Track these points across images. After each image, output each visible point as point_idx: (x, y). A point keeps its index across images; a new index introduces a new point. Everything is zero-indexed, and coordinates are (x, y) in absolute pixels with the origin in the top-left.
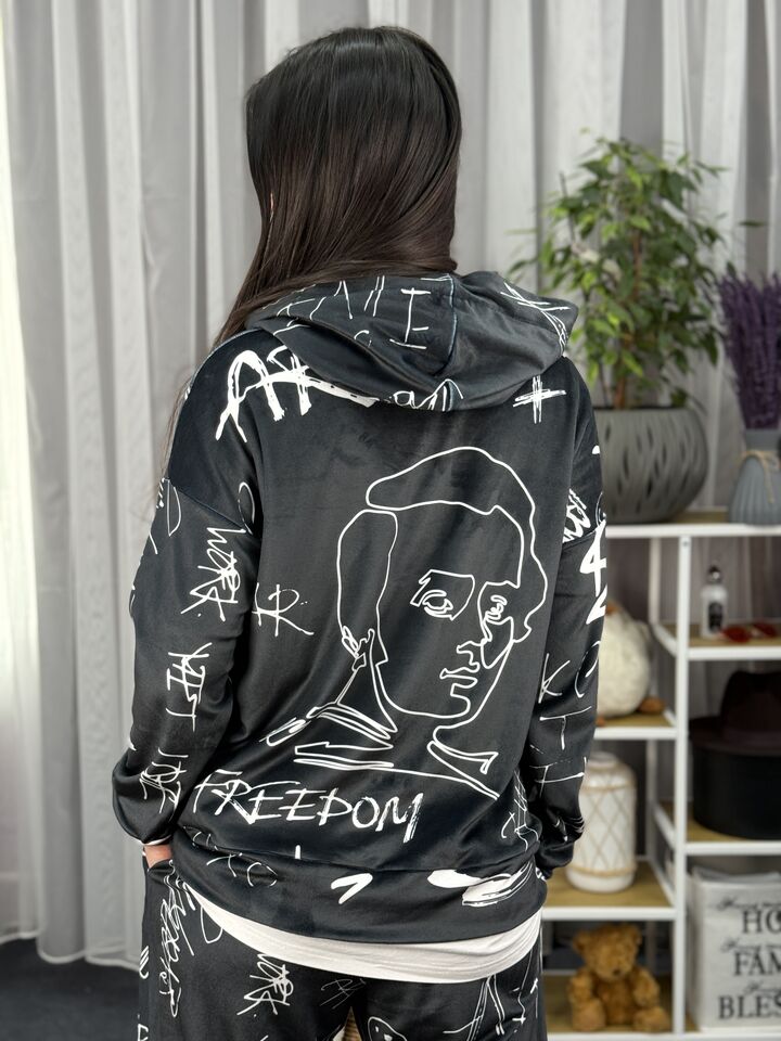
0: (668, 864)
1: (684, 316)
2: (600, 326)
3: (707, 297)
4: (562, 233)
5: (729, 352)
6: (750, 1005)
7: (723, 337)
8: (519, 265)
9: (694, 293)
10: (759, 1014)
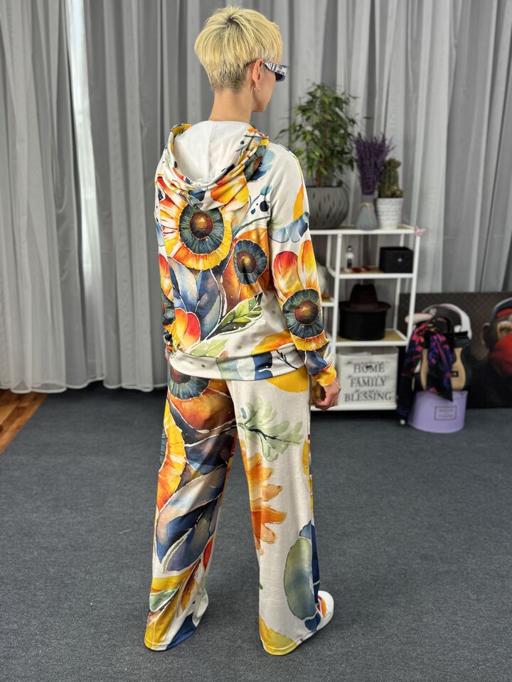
1: (342, 152)
2: (312, 156)
3: (351, 145)
4: (299, 119)
5: (358, 166)
6: (355, 397)
7: (357, 161)
8: (283, 131)
9: (346, 144)
10: (358, 400)
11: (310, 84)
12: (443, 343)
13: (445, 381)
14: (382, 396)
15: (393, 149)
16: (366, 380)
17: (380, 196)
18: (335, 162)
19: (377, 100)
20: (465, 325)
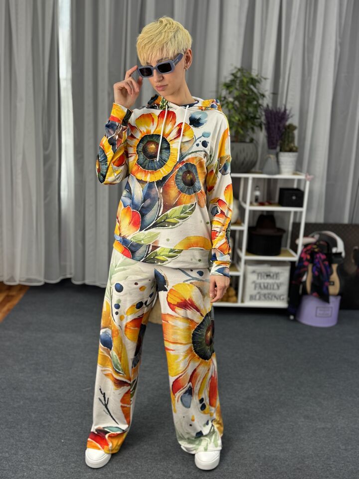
0: (239, 263)
1: (255, 118)
2: (233, 119)
3: (261, 113)
4: (224, 93)
5: (266, 128)
6: (258, 297)
7: (265, 124)
9: (257, 111)
11: (232, 68)
12: (324, 260)
13: (325, 289)
14: (277, 298)
15: (292, 117)
16: (266, 285)
17: (281, 151)
18: (249, 125)
19: (281, 81)
20: (340, 248)
